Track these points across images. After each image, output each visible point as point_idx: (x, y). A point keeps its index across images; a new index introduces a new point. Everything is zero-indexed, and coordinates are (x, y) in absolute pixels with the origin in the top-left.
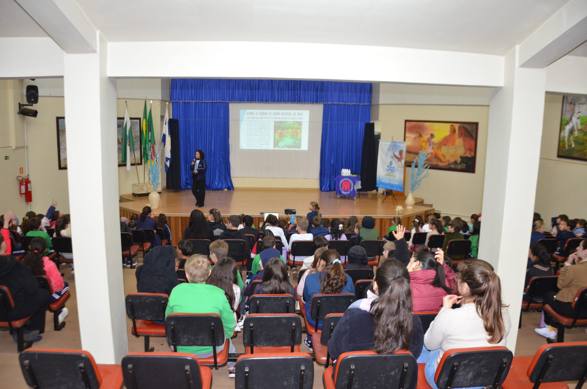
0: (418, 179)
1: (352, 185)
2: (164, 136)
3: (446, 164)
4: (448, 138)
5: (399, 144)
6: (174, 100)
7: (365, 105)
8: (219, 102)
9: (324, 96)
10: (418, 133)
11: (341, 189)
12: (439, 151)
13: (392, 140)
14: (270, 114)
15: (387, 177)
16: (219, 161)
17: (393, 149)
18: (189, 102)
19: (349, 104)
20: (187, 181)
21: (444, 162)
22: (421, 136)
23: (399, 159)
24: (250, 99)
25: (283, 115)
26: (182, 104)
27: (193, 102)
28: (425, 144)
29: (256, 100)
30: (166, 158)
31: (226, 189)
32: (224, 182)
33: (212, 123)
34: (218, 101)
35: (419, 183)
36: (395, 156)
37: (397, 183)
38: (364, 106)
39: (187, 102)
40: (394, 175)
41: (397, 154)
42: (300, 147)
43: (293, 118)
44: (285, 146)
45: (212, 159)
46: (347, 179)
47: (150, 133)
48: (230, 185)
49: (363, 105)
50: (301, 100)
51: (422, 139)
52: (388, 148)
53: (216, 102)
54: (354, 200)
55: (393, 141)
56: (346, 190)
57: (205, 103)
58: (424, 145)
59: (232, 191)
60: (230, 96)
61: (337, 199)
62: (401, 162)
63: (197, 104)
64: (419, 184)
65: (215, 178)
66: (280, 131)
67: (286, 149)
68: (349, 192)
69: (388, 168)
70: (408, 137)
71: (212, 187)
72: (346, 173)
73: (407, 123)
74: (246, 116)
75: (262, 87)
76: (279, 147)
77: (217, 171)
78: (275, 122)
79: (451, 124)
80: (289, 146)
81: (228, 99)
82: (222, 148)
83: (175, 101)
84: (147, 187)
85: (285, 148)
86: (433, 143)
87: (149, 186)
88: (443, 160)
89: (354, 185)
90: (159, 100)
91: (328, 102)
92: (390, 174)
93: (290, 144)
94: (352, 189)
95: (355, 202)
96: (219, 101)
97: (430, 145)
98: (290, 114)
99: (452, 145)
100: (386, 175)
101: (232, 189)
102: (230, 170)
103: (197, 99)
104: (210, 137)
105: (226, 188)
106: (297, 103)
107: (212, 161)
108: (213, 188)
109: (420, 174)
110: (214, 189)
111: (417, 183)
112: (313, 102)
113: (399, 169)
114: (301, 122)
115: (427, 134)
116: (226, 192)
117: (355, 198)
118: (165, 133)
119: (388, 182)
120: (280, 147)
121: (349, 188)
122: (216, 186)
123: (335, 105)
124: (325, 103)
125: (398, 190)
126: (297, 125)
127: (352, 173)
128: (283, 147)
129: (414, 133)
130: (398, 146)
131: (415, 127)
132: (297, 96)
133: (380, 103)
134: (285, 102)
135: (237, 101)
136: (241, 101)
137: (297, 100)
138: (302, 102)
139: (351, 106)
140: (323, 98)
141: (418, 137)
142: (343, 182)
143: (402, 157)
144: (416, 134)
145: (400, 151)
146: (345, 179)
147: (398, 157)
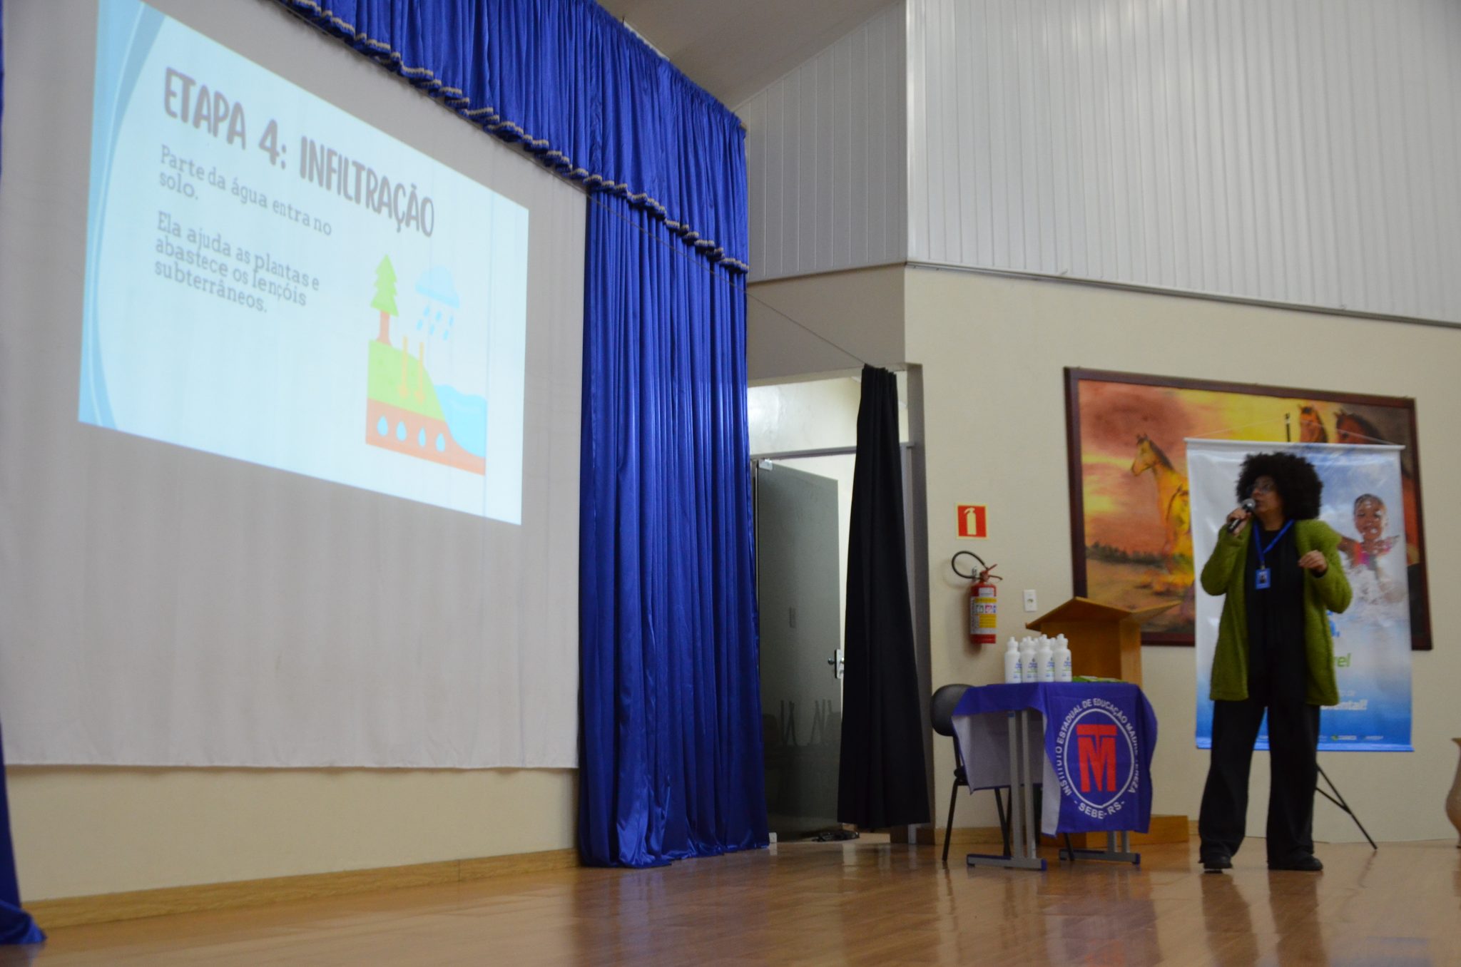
1: (1136, 748)
10: (1146, 445)
11: (1070, 786)
22: (1163, 461)
23: (1361, 553)
41: (1341, 520)
49: (727, 268)
50: (508, 106)
51: (1173, 480)
56: (1098, 785)
62: (1374, 567)
68: (1113, 806)
70: (1093, 467)
73: (1084, 389)
79: (1304, 403)
94: (1136, 775)
124: (610, 183)
129: (1127, 444)
130: (1343, 470)
131: (1126, 409)
132: (487, 63)
133: (913, 255)
134: (429, 73)
137: (488, 94)
138: (513, 123)
139: (693, 252)
140: (600, 143)
141: (1148, 468)
142: (1081, 731)
143: (1377, 540)
144: (1139, 451)
145: (1360, 500)
146: (1092, 703)
147: (1351, 541)
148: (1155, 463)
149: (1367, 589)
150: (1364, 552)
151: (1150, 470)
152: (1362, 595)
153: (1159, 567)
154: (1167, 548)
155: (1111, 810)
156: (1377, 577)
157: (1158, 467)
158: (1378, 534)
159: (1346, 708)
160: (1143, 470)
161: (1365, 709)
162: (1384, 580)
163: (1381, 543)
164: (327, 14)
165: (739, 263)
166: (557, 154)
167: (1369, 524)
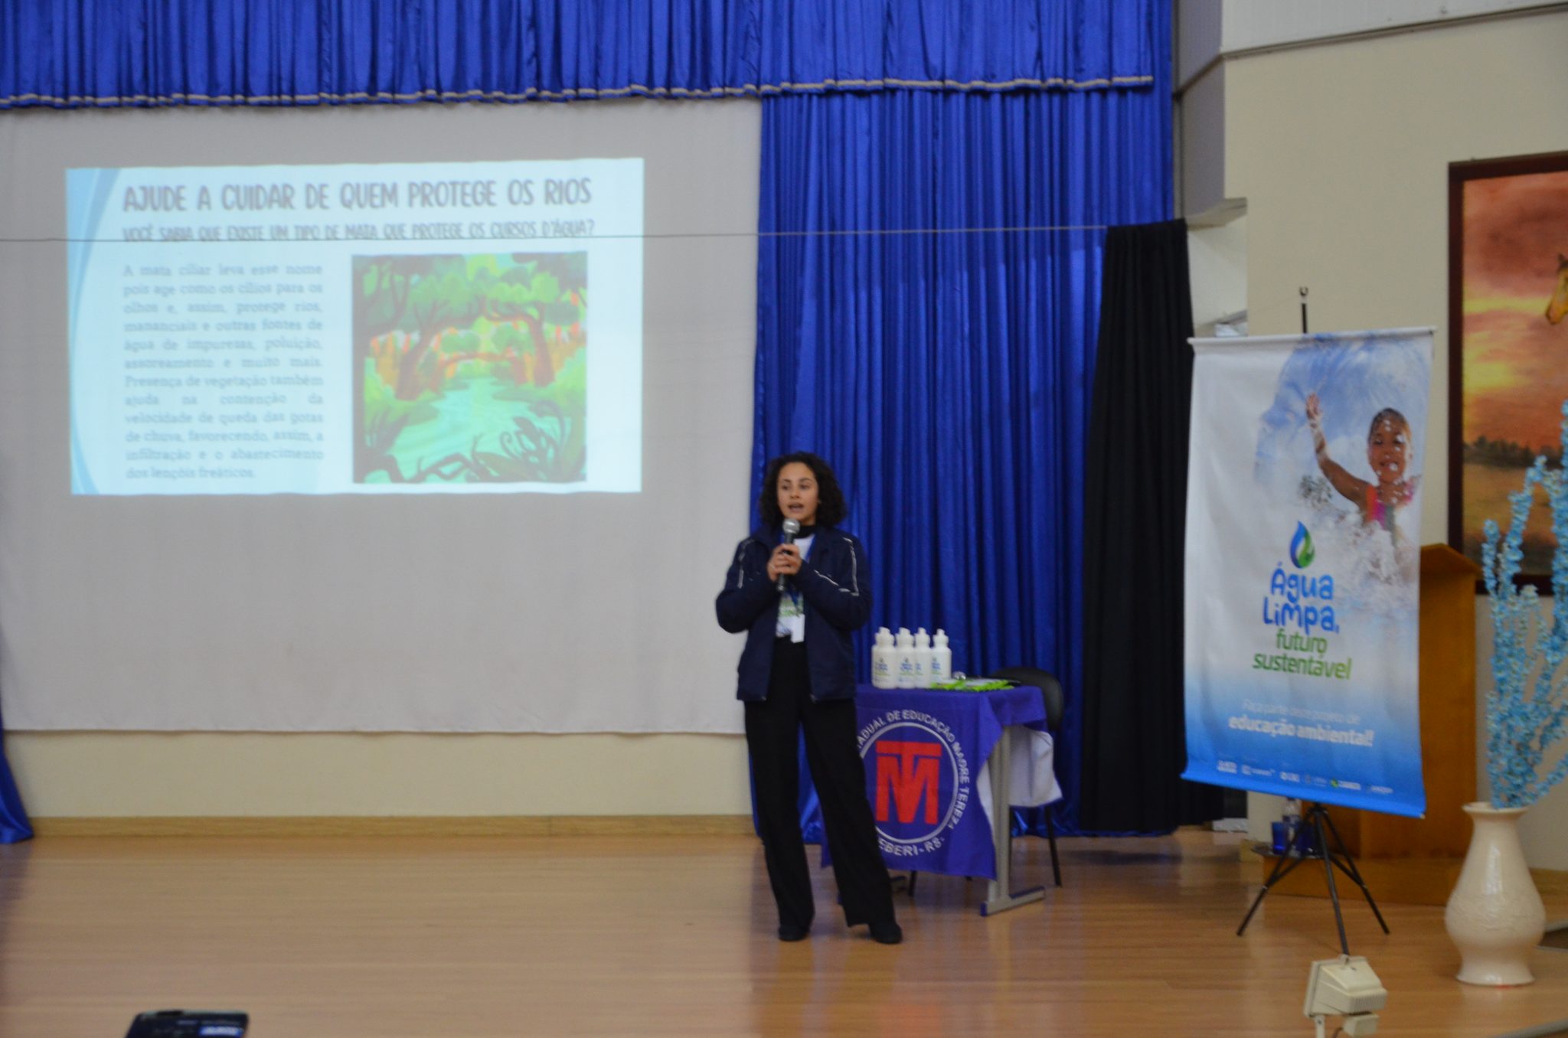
1: (962, 773)
5: (1360, 357)
7: (1122, 90)
9: (760, 29)
13: (1305, 330)
14: (317, 196)
15: (1277, 680)
17: (1309, 414)
19: (978, 84)
23: (1375, 503)
24: (137, 76)
25: (425, 200)
29: (192, 85)
36: (1331, 469)
37: (1363, 739)
38: (1111, 99)
40: (1330, 657)
41: (1353, 452)
42: (576, 472)
43: (508, 231)
44: (449, 460)
46: (910, 719)
49: (1103, 91)
50: (567, 72)
52: (1265, 405)
54: (984, 913)
55: (1313, 330)
56: (907, 816)
62: (1390, 526)
66: (399, 339)
67: (460, 487)
68: (932, 841)
69: (1279, 600)
70: (1480, 319)
72: (914, 667)
73: (1474, 193)
74: (116, 219)
76: (396, 477)
78: (361, 267)
80: (479, 467)
85: (448, 478)
89: (974, 774)
91: (793, 81)
92: (1291, 654)
93: (490, 445)
94: (958, 808)
95: (996, 928)
98: (484, 194)
100: (1260, 663)
106: (532, 99)
112: (669, 85)
113: (1379, 592)
114: (581, 257)
117: (996, 895)
119: (1286, 730)
120: (408, 471)
121: (932, 801)
123: (862, 104)
124: (766, 88)
125: (1381, 799)
126: (542, 287)
127: (964, 662)
128: (435, 469)
129: (1540, 274)
130: (1359, 371)
131: (1540, 217)
132: (531, 35)
133: (1229, 42)
134: (431, 92)
135: (32, 96)
136: (66, 96)
137: (528, 73)
138: (577, 87)
139: (996, 100)
140: (756, 44)
142: (883, 747)
143: (1396, 483)
144: (1559, 282)
145: (1378, 420)
146: (901, 715)
147: (1364, 484)
149: (1378, 560)
150: (1379, 501)
152: (1371, 569)
155: (929, 847)
156: (1394, 542)
158: (1401, 472)
159: (1346, 742)
160: (1564, 313)
161: (1371, 745)
162: (1401, 544)
163: (1404, 486)
164: (286, 98)
165: (1117, 80)
166: (662, 90)
167: (1388, 457)
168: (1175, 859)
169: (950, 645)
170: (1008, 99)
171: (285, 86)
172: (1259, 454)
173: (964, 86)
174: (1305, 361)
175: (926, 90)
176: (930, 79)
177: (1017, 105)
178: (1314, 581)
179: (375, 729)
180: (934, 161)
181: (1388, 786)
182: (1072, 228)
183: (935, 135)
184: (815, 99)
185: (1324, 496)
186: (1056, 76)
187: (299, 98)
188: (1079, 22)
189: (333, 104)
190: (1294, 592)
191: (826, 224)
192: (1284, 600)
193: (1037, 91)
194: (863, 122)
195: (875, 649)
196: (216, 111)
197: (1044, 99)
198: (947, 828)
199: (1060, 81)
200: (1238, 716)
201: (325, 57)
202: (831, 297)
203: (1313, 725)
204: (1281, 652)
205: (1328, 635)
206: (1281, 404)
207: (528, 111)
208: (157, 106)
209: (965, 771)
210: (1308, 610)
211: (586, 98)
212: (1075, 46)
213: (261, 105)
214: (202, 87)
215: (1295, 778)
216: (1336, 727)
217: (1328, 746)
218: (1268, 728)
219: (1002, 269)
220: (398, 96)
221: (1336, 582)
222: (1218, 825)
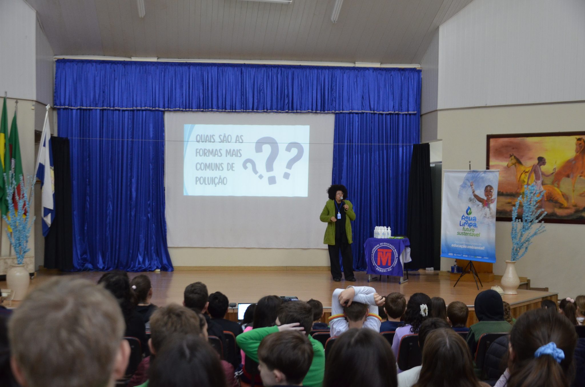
0: (523, 239)
1: (396, 255)
2: (42, 168)
3: (571, 211)
4: (574, 162)
6: (61, 105)
7: (410, 114)
8: (146, 110)
9: (336, 99)
10: (513, 157)
11: (374, 264)
12: (556, 188)
13: (470, 169)
15: (463, 237)
16: (145, 218)
17: (471, 185)
18: (90, 110)
19: (381, 112)
20: (85, 256)
21: (566, 208)
22: (519, 162)
23: (486, 203)
24: (202, 105)
26: (77, 112)
27: (96, 109)
28: (527, 178)
29: (213, 107)
30: (45, 209)
31: (159, 270)
32: (154, 257)
33: (132, 147)
34: (143, 108)
35: (525, 245)
36: (476, 196)
37: (483, 248)
38: (408, 116)
39: (86, 110)
40: (475, 232)
41: (481, 193)
45: (133, 214)
46: (385, 244)
47: (13, 161)
48: (165, 261)
49: (406, 114)
50: (295, 106)
51: (522, 168)
52: (461, 183)
53: (139, 110)
54: (400, 283)
55: (472, 170)
56: (384, 264)
57: (119, 110)
58: (526, 180)
59: (169, 273)
60: (166, 100)
61: (368, 282)
62: (489, 207)
63: (105, 112)
64: (526, 248)
65: (138, 250)
68: (389, 269)
69: (463, 221)
70: (493, 166)
71: (132, 266)
72: (384, 234)
73: (492, 141)
75: (224, 84)
77: (141, 236)
79: (578, 137)
81: (161, 105)
82: (151, 194)
83: (63, 107)
84: (6, 263)
86: (543, 174)
87: (9, 262)
88: (566, 204)
89: (399, 256)
90: (33, 101)
91: (343, 111)
92: (466, 232)
94: (396, 262)
96: (146, 108)
97: (537, 178)
99: (580, 176)
100: (459, 233)
101: (170, 269)
102: (166, 235)
103: (105, 104)
104: (129, 175)
105: (157, 268)
106: (287, 112)
107: (133, 218)
108: (134, 267)
109: (528, 229)
110: (135, 269)
111: (523, 245)
113: (486, 220)
115: (531, 159)
116: (157, 275)
117: (402, 280)
118: (42, 162)
119: (465, 247)
121: (389, 261)
122: (139, 264)
123: (357, 115)
124: (337, 112)
125: (486, 260)
127: (394, 233)
129: (506, 158)
130: (483, 178)
131: (506, 146)
132: (287, 99)
133: (439, 107)
134: (265, 110)
135: (179, 109)
136: (186, 109)
137: (286, 107)
138: (297, 110)
139: (384, 116)
140: (335, 102)
141: (513, 165)
142: (379, 250)
143: (490, 199)
144: (510, 159)
145: (487, 187)
146: (383, 244)
147: (483, 199)
148: (516, 163)
149: (486, 214)
150: (487, 203)
151: (514, 165)
152: (485, 216)
153: (515, 197)
154: (518, 191)
155: (389, 270)
156: (490, 210)
157: (517, 164)
158: (491, 197)
159: (478, 249)
160: (511, 166)
161: (484, 249)
162: (491, 211)
163: (492, 200)
164: (234, 110)
165: (410, 112)
166: (315, 111)
167: (489, 194)
168: (419, 275)
169: (391, 230)
170: (387, 116)
171: (234, 108)
172: (459, 193)
173: (378, 112)
174: (470, 175)
175: (370, 113)
176: (371, 111)
177: (388, 117)
178: (472, 218)
179: (249, 247)
180: (371, 128)
181: (488, 257)
182: (399, 144)
183: (372, 122)
184: (347, 114)
185: (474, 201)
186: (397, 111)
187: (237, 111)
188: (401, 100)
189: (244, 112)
190: (467, 220)
191: (349, 142)
192: (465, 221)
193: (393, 114)
194: (357, 120)
195: (375, 230)
196: (218, 113)
197: (394, 116)
198: (393, 266)
199: (398, 112)
200: (454, 244)
201: (243, 102)
202: (350, 156)
203: (471, 246)
204: (464, 231)
205: (475, 228)
206: (465, 183)
207: (285, 115)
208: (205, 111)
209: (397, 255)
210: (470, 223)
211: (299, 112)
212: (401, 105)
213: (229, 112)
214: (216, 108)
215: (466, 256)
216: (477, 246)
217: (474, 250)
218: (460, 246)
219: (385, 151)
220: (258, 111)
221: (477, 218)
222: (427, 269)
